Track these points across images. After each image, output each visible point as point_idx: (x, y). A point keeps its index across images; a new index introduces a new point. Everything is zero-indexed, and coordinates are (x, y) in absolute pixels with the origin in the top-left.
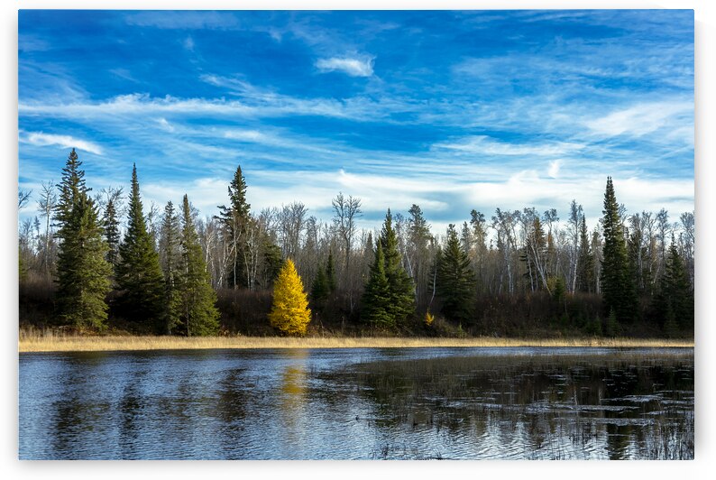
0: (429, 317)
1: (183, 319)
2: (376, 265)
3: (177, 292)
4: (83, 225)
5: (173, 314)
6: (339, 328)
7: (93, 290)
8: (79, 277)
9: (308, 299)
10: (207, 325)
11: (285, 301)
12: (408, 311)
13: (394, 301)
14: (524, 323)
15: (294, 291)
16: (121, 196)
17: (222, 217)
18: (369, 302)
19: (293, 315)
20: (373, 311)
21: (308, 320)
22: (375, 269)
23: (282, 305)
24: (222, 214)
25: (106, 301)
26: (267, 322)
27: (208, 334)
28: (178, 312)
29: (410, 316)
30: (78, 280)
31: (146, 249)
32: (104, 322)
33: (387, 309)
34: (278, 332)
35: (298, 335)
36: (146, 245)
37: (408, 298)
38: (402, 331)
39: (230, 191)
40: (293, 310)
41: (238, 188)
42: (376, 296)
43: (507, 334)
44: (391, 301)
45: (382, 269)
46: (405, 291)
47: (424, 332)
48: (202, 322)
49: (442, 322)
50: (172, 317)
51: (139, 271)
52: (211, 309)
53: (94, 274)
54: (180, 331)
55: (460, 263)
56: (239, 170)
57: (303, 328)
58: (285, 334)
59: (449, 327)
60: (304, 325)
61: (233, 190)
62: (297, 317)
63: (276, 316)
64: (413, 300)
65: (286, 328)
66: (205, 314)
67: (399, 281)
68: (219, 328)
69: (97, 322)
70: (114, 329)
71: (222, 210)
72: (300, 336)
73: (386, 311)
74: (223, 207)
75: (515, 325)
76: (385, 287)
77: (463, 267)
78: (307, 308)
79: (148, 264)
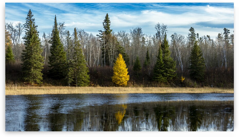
0: (183, 78)
1: (74, 79)
2: (159, 56)
3: (71, 68)
4: (31, 42)
5: (70, 77)
6: (142, 83)
7: (36, 68)
8: (30, 62)
9: (128, 70)
10: (85, 82)
11: (118, 72)
12: (173, 76)
13: (166, 72)
14: (225, 81)
15: (122, 67)
16: (64, 26)
17: (100, 35)
18: (156, 72)
19: (121, 77)
20: (157, 76)
21: (128, 79)
22: (159, 57)
23: (116, 73)
24: (100, 34)
25: (42, 72)
26: (111, 80)
27: (85, 86)
28: (72, 77)
29: (174, 78)
30: (30, 64)
31: (60, 50)
32: (41, 81)
33: (163, 75)
34: (115, 85)
35: (123, 86)
36: (60, 49)
37: (172, 70)
38: (170, 84)
39: (103, 24)
40: (121, 75)
41: (107, 23)
42: (158, 69)
43: (217, 85)
44: (165, 72)
45: (161, 58)
46: (171, 67)
47: (180, 85)
48: (83, 80)
49: (188, 81)
50: (69, 79)
51: (58, 59)
52: (86, 75)
53: (36, 61)
54: (73, 84)
55: (198, 54)
56: (107, 15)
57: (126, 83)
58: (118, 86)
59: (191, 82)
60: (126, 82)
61: (105, 24)
62: (123, 79)
63: (114, 78)
64: (175, 71)
65: (118, 83)
66: (83, 77)
67: (169, 63)
68: (90, 83)
69: (38, 81)
70: (45, 83)
71: (100, 32)
72: (124, 87)
73: (163, 76)
74: (101, 31)
75: (221, 82)
76: (162, 65)
77: (199, 56)
78: (128, 75)
79: (61, 57)
